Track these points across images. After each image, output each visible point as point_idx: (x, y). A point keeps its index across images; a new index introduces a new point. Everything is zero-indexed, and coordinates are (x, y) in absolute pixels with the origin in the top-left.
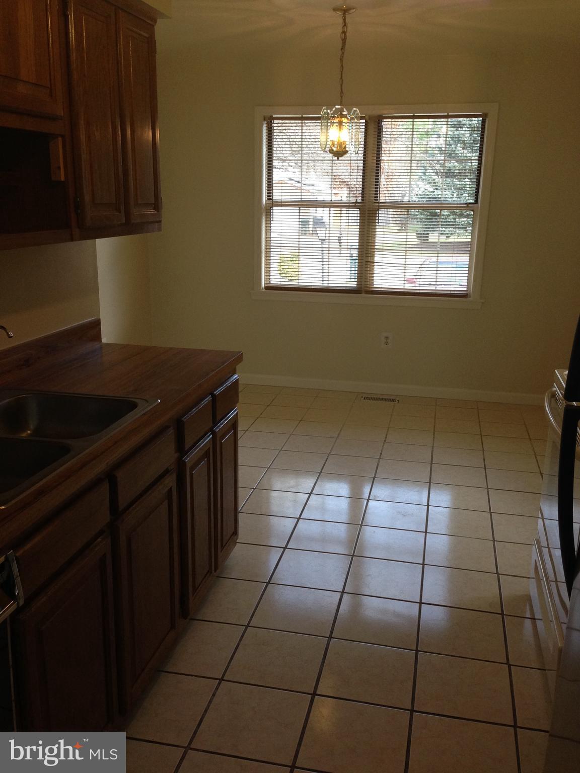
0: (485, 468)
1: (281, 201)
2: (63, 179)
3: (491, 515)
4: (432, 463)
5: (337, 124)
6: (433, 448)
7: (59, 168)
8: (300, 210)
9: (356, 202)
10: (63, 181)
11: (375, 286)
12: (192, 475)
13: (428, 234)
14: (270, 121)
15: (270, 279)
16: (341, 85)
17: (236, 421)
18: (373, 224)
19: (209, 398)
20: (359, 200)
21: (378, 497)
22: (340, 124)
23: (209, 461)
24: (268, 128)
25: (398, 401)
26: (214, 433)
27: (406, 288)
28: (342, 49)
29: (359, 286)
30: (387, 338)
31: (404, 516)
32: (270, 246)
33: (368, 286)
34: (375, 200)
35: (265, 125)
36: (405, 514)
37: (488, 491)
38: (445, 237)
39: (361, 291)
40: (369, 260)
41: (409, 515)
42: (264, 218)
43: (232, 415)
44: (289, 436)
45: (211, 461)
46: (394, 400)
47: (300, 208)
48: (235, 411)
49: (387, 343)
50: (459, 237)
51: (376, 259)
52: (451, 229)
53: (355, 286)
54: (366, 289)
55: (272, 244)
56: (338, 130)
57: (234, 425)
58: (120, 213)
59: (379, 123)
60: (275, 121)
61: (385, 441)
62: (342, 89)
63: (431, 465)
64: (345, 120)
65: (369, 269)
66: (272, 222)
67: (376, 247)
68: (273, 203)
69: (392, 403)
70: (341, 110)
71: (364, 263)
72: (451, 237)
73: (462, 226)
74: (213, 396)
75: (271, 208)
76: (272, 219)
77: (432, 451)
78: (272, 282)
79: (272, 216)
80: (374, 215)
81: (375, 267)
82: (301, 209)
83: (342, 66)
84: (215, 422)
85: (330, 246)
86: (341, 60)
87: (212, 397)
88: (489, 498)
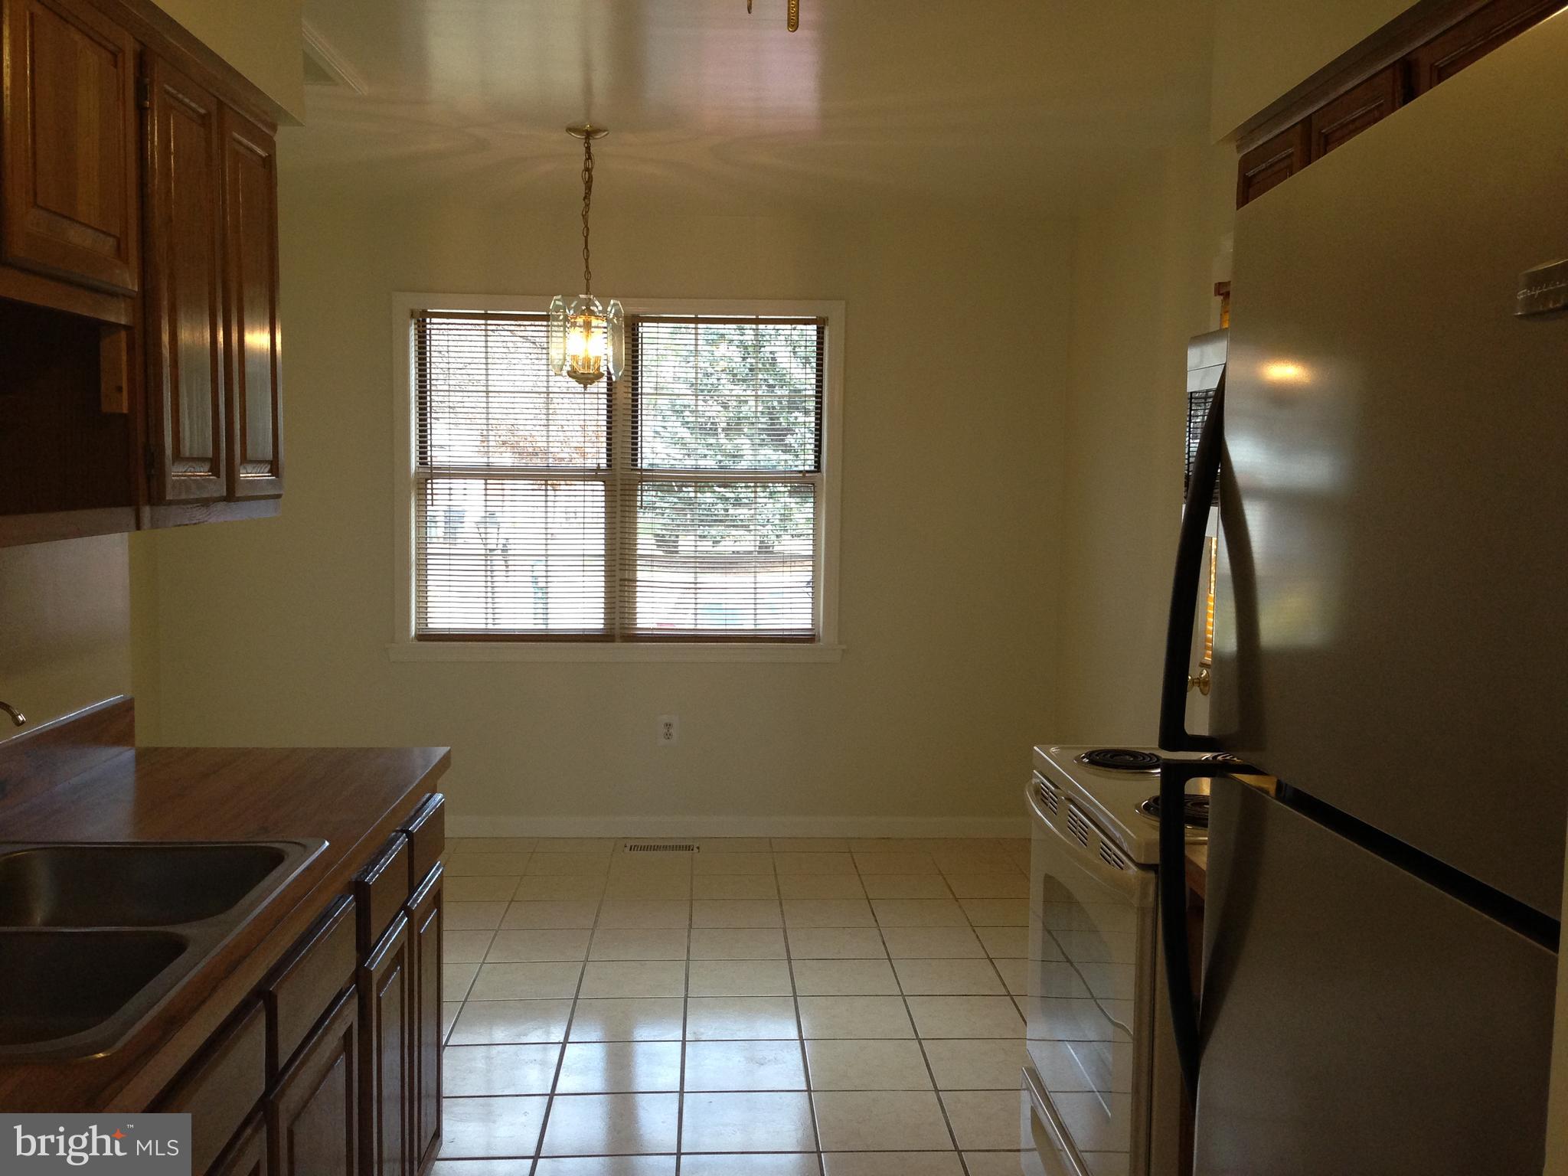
0: (890, 959)
1: (449, 468)
2: (125, 411)
3: (920, 1044)
4: (789, 960)
5: (582, 329)
6: (785, 932)
7: (120, 389)
8: (486, 484)
9: (598, 469)
10: (125, 414)
11: (638, 626)
12: (379, 999)
13: (677, 536)
14: (421, 319)
15: (426, 619)
16: (587, 260)
17: (439, 890)
18: (632, 509)
19: (403, 839)
20: (603, 464)
21: (702, 1034)
22: (587, 326)
23: (402, 969)
24: (419, 332)
25: (698, 848)
26: (409, 913)
27: (699, 627)
28: (585, 198)
29: (609, 626)
30: (668, 725)
31: (762, 1064)
32: (427, 554)
33: (627, 626)
34: (633, 465)
35: (413, 327)
36: (762, 1062)
37: (905, 1001)
38: (710, 543)
39: (614, 636)
40: (627, 577)
41: (769, 1061)
42: (413, 499)
43: (434, 875)
44: (492, 934)
45: (406, 970)
46: (689, 848)
47: (486, 480)
48: (438, 869)
49: (668, 736)
50: (738, 543)
51: (640, 575)
52: (720, 528)
53: (602, 626)
54: (627, 632)
55: (429, 551)
56: (584, 339)
57: (436, 899)
58: (219, 477)
59: (633, 329)
60: (434, 320)
61: (690, 925)
62: (587, 267)
63: (790, 963)
64: (595, 322)
65: (626, 594)
66: (429, 508)
67: (639, 552)
68: (430, 473)
69: (687, 853)
70: (589, 303)
71: (618, 583)
72: (722, 543)
73: (740, 523)
74: (409, 834)
75: (427, 480)
76: (429, 502)
77: (786, 938)
78: (430, 626)
79: (429, 497)
80: (631, 493)
81: (638, 589)
82: (489, 481)
83: (586, 226)
84: (412, 889)
85: (549, 552)
86: (585, 217)
87: (407, 837)
88: (908, 1011)
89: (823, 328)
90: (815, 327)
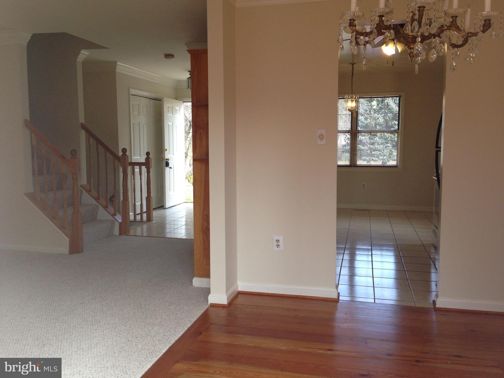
5: (351, 101)
11: (357, 164)
16: (352, 88)
18: (356, 139)
20: (350, 129)
28: (352, 76)
30: (364, 185)
34: (356, 129)
46: (368, 211)
51: (358, 153)
53: (349, 164)
54: (354, 165)
65: (355, 157)
71: (353, 154)
80: (356, 135)
86: (352, 80)
89: (400, 98)
90: (398, 98)
